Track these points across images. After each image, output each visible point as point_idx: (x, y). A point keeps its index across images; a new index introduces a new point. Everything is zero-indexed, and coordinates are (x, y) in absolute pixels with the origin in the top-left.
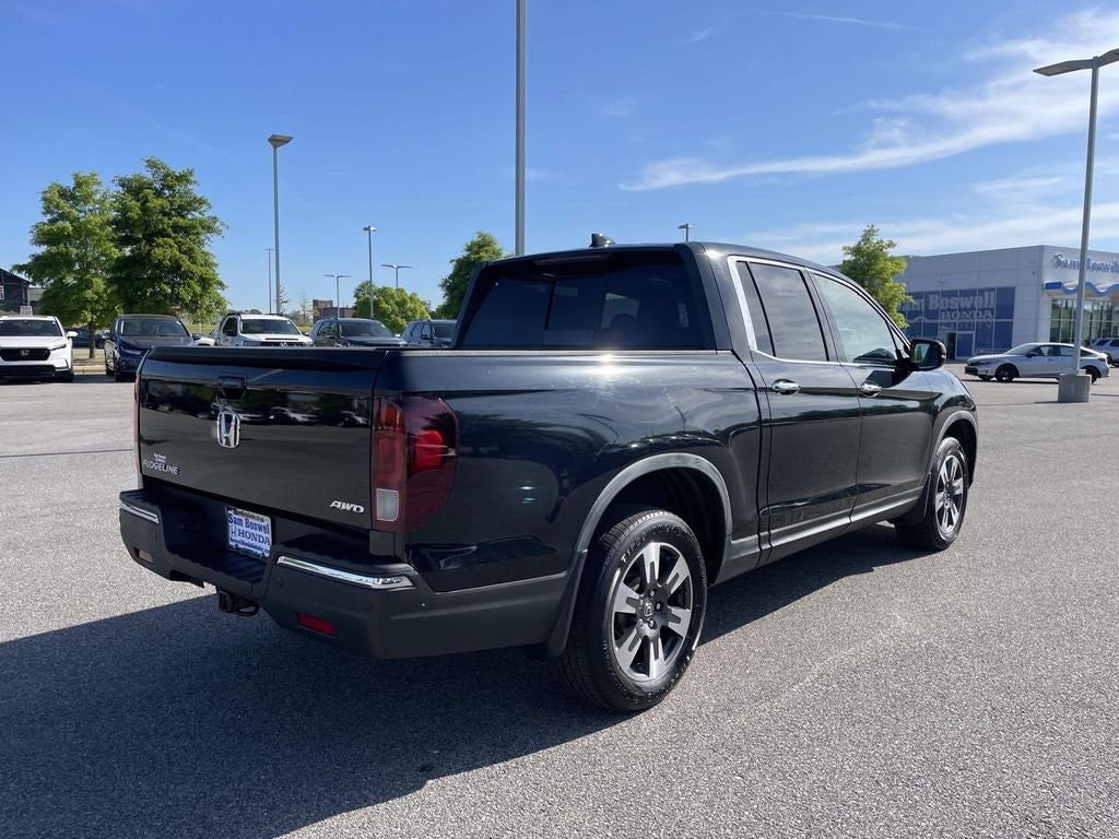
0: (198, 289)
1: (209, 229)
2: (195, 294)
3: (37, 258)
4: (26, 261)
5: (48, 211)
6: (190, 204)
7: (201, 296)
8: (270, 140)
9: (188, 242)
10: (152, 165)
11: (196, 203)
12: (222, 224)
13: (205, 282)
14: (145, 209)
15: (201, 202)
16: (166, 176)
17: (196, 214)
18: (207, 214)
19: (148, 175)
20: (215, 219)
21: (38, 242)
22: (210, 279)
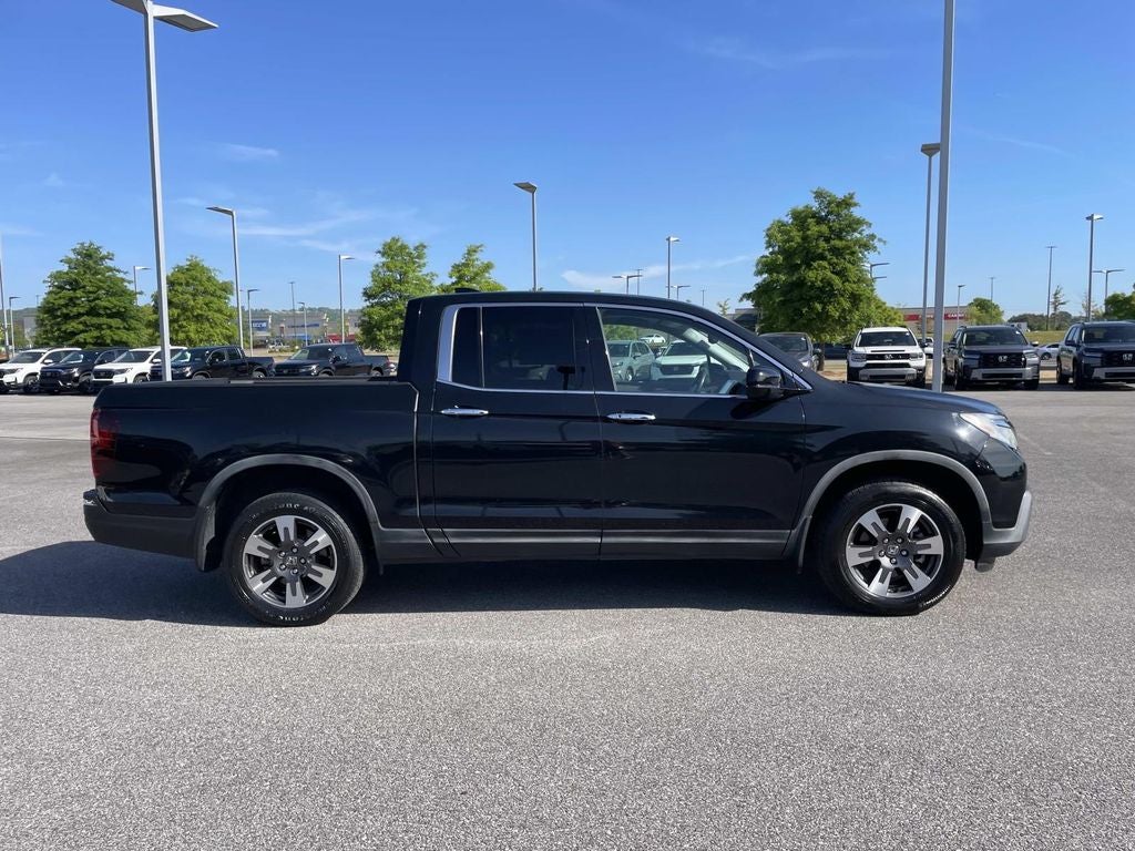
0: (847, 305)
1: (866, 247)
2: (844, 310)
3: (759, 286)
4: (751, 289)
5: (769, 245)
6: (849, 226)
7: (850, 311)
8: (922, 150)
9: (842, 263)
10: (819, 195)
11: (855, 224)
12: (880, 240)
13: (855, 299)
14: (805, 238)
15: (859, 222)
16: (829, 203)
17: (857, 235)
18: (865, 233)
19: (815, 205)
20: (872, 237)
21: (759, 273)
22: (860, 295)
